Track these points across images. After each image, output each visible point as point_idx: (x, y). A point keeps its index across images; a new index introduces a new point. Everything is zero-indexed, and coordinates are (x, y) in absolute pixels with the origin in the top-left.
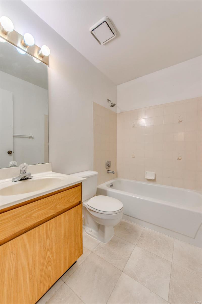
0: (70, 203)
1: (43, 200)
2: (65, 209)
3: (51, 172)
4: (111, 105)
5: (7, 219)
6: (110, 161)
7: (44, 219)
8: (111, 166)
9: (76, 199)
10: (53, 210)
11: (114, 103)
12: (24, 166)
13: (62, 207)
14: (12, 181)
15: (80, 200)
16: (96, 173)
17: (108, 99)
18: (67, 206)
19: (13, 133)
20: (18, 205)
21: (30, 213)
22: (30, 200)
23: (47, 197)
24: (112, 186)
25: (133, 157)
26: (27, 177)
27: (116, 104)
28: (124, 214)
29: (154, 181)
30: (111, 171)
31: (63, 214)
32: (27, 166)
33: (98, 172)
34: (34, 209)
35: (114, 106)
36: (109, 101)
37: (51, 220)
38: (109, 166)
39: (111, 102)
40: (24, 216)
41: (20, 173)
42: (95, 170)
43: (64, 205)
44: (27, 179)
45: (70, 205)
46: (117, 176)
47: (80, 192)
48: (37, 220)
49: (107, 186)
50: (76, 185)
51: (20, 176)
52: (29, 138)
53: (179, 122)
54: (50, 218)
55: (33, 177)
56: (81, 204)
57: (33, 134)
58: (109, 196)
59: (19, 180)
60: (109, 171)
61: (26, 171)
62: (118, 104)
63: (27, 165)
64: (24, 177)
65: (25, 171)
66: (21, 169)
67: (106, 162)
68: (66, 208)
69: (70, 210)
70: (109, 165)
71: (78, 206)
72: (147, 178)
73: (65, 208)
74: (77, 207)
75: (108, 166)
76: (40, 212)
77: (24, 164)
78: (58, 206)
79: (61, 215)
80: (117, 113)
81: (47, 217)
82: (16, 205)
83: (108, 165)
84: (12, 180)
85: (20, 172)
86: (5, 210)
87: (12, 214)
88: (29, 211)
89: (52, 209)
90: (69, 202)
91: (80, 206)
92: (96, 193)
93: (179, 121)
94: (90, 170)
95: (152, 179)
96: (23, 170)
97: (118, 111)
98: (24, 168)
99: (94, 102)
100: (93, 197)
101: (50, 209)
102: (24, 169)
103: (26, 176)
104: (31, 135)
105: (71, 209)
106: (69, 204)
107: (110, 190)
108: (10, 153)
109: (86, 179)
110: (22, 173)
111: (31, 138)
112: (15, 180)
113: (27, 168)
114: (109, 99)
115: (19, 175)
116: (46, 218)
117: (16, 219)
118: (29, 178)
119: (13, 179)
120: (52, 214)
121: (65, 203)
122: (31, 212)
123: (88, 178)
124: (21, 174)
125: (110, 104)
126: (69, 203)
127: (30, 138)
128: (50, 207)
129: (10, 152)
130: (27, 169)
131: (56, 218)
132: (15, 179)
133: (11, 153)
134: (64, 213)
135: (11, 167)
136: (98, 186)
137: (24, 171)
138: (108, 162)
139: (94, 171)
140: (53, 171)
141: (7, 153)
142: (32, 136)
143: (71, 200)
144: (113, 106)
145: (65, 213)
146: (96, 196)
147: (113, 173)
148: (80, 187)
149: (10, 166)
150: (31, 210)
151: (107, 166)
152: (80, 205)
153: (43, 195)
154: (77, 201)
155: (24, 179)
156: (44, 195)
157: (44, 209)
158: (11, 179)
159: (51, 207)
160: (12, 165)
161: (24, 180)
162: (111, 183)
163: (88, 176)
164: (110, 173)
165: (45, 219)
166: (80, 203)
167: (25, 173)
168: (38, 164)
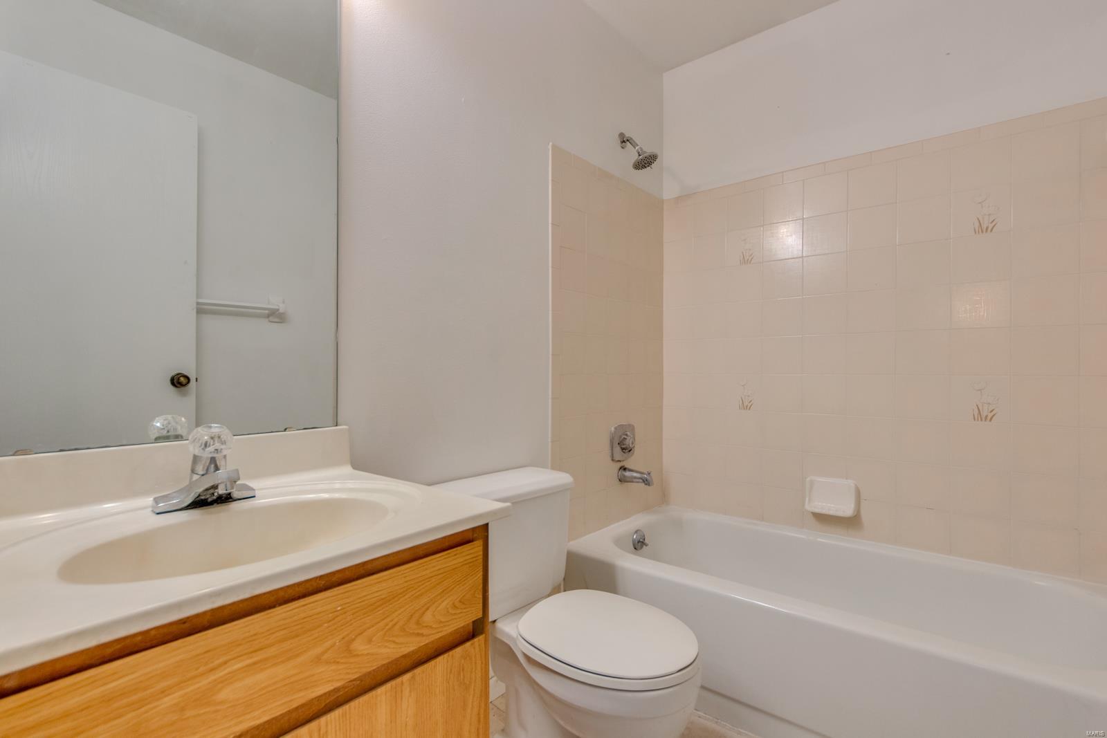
0: (425, 631)
1: (279, 611)
2: (397, 660)
3: (348, 469)
4: (634, 157)
5: (66, 715)
6: (629, 425)
7: (283, 715)
8: (637, 450)
9: (455, 607)
10: (334, 667)
11: (649, 150)
12: (212, 438)
13: (384, 651)
14: (152, 511)
15: (480, 615)
16: (563, 478)
17: (622, 135)
18: (410, 645)
19: (198, 296)
20: (140, 638)
21: (204, 682)
22: (205, 613)
23: (304, 596)
24: (639, 544)
25: (745, 407)
26: (221, 491)
27: (659, 154)
28: (703, 687)
29: (851, 523)
30: (637, 472)
31: (388, 686)
32: (223, 437)
33: (572, 475)
34: (225, 663)
35: (650, 164)
36: (624, 141)
37: (323, 720)
38: (627, 450)
39: (634, 145)
40: (166, 699)
41: (193, 471)
42: (557, 466)
43: (394, 642)
44: (226, 499)
45: (424, 641)
46: (664, 498)
47: (480, 574)
48: (241, 722)
49: (618, 542)
50: (458, 539)
51: (192, 485)
52: (268, 316)
53: (981, 229)
54: (315, 709)
55: (257, 493)
56: (481, 637)
57: (284, 302)
58: (625, 595)
59: (186, 504)
60: (627, 474)
61: (220, 463)
62: (668, 157)
63: (225, 433)
64: (207, 490)
65: (213, 460)
66: (198, 452)
67: (613, 429)
68: (404, 656)
69: (426, 666)
70: (628, 442)
71: (468, 644)
72: (817, 511)
73: (401, 654)
74: (459, 650)
75: (623, 449)
76: (261, 677)
77: (211, 427)
78: (359, 646)
79: (373, 693)
80: (664, 198)
81: (295, 705)
82: (128, 641)
83: (623, 444)
84: (153, 507)
85: (190, 468)
86: (59, 666)
87: (102, 689)
88: (202, 669)
89: (328, 662)
90: (418, 623)
91: (477, 644)
92: (563, 575)
93: (977, 225)
94: (536, 462)
95: (840, 514)
96: (207, 454)
97: (669, 191)
98: (211, 449)
99: (553, 146)
100: (549, 595)
101: (318, 660)
102: (207, 449)
103: (215, 487)
104: (275, 302)
105: (432, 663)
106: (418, 634)
107: (631, 564)
108: (179, 382)
109: (508, 507)
110: (200, 469)
111: (276, 316)
112: (162, 506)
113: (223, 447)
114: (627, 135)
115: (186, 483)
116: (297, 708)
117: (120, 716)
118: (236, 494)
119: (155, 499)
120: (328, 688)
121: (397, 627)
122: (212, 677)
123: (519, 502)
124: (195, 477)
125: (632, 155)
126: (420, 631)
127: (271, 319)
128: (319, 650)
129: (182, 379)
130: (225, 452)
131: (346, 707)
132: (165, 498)
133: (184, 385)
134: (393, 683)
135: (158, 439)
136: (571, 543)
137: (210, 463)
138: (621, 426)
139: (553, 468)
140: (356, 466)
141: (169, 383)
142: (281, 311)
143: (428, 617)
144: (645, 162)
145: (398, 680)
146: (565, 591)
147: (646, 482)
148: (477, 546)
149: (153, 437)
150: (211, 666)
151: (617, 449)
152: (476, 640)
153: (281, 589)
154: (464, 620)
155: (210, 500)
156: (288, 587)
157: (283, 662)
158: (149, 500)
159: (324, 653)
160: (164, 433)
161: (211, 503)
162: (636, 532)
163: (520, 496)
164: (631, 480)
165: (290, 712)
166: (478, 628)
167: (217, 468)
168: (285, 430)
